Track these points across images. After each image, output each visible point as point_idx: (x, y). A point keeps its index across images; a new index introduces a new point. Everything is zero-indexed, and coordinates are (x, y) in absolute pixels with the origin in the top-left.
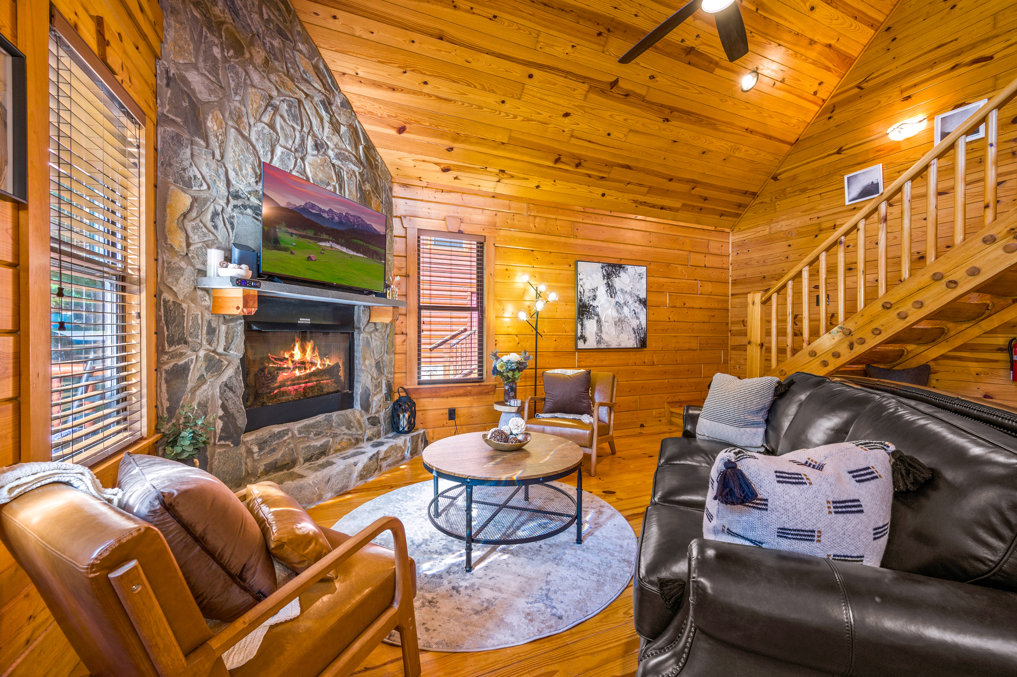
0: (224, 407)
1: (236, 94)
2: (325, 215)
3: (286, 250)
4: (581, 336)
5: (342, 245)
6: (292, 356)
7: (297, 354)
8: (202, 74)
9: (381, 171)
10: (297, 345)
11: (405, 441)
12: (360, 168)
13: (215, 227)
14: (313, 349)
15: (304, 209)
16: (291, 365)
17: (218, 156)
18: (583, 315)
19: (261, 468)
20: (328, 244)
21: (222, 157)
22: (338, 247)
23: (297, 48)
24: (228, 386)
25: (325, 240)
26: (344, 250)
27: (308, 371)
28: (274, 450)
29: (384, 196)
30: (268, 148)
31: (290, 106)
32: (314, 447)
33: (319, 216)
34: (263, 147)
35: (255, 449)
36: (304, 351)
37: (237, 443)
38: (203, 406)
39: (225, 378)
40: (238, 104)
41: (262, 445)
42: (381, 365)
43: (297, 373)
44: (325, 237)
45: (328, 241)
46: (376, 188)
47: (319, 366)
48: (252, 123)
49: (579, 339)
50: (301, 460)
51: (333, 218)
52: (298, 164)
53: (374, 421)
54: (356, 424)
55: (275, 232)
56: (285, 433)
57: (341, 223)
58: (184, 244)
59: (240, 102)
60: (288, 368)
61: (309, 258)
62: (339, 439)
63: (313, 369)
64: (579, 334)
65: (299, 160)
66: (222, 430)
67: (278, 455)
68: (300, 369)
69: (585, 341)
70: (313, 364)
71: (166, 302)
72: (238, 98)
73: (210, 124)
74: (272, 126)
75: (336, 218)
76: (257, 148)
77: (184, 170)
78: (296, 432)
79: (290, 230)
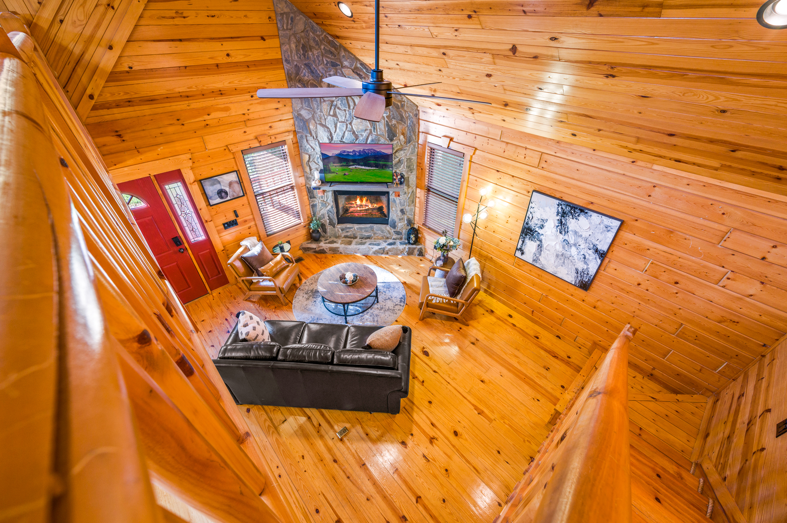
0: (328, 216)
1: (318, 109)
2: (351, 154)
3: (334, 173)
4: (520, 248)
5: (362, 165)
6: (356, 203)
7: (358, 202)
8: (305, 109)
9: (407, 107)
10: (358, 199)
11: (404, 248)
12: (387, 113)
13: (318, 162)
14: (367, 200)
15: (340, 154)
16: (355, 205)
17: (315, 138)
18: (526, 235)
19: (343, 236)
20: (354, 167)
21: (317, 137)
22: (360, 167)
23: (344, 65)
24: (329, 211)
25: (352, 165)
26: (363, 167)
27: (364, 208)
28: (348, 232)
29: (409, 122)
30: (333, 126)
31: (342, 101)
32: (364, 235)
33: (348, 155)
34: (331, 126)
35: (340, 230)
36: (361, 200)
37: (334, 227)
38: (323, 215)
39: (328, 208)
40: (319, 113)
41: (342, 230)
42: (404, 210)
43: (359, 209)
44: (351, 163)
45: (354, 165)
46: (402, 119)
47: (370, 207)
48: (326, 117)
49: (518, 250)
50: (358, 238)
51: (355, 154)
52: (348, 127)
53: (398, 233)
54: (387, 232)
55: (329, 167)
56: (352, 228)
57: (360, 155)
58: (309, 170)
59: (320, 112)
60: (354, 207)
61: (345, 174)
62: (377, 235)
63: (367, 208)
64: (519, 247)
65: (349, 125)
66: (329, 222)
67: (348, 234)
68: (360, 207)
69: (523, 254)
70: (368, 206)
71: (308, 187)
72: (319, 110)
73: (311, 127)
74: (335, 115)
75: (357, 154)
76: (330, 127)
77: (305, 147)
78: (355, 229)
79: (335, 165)
